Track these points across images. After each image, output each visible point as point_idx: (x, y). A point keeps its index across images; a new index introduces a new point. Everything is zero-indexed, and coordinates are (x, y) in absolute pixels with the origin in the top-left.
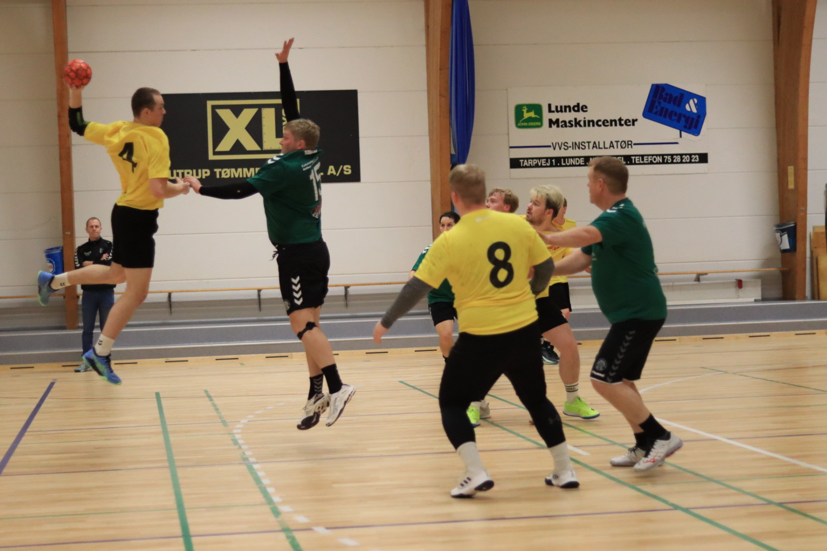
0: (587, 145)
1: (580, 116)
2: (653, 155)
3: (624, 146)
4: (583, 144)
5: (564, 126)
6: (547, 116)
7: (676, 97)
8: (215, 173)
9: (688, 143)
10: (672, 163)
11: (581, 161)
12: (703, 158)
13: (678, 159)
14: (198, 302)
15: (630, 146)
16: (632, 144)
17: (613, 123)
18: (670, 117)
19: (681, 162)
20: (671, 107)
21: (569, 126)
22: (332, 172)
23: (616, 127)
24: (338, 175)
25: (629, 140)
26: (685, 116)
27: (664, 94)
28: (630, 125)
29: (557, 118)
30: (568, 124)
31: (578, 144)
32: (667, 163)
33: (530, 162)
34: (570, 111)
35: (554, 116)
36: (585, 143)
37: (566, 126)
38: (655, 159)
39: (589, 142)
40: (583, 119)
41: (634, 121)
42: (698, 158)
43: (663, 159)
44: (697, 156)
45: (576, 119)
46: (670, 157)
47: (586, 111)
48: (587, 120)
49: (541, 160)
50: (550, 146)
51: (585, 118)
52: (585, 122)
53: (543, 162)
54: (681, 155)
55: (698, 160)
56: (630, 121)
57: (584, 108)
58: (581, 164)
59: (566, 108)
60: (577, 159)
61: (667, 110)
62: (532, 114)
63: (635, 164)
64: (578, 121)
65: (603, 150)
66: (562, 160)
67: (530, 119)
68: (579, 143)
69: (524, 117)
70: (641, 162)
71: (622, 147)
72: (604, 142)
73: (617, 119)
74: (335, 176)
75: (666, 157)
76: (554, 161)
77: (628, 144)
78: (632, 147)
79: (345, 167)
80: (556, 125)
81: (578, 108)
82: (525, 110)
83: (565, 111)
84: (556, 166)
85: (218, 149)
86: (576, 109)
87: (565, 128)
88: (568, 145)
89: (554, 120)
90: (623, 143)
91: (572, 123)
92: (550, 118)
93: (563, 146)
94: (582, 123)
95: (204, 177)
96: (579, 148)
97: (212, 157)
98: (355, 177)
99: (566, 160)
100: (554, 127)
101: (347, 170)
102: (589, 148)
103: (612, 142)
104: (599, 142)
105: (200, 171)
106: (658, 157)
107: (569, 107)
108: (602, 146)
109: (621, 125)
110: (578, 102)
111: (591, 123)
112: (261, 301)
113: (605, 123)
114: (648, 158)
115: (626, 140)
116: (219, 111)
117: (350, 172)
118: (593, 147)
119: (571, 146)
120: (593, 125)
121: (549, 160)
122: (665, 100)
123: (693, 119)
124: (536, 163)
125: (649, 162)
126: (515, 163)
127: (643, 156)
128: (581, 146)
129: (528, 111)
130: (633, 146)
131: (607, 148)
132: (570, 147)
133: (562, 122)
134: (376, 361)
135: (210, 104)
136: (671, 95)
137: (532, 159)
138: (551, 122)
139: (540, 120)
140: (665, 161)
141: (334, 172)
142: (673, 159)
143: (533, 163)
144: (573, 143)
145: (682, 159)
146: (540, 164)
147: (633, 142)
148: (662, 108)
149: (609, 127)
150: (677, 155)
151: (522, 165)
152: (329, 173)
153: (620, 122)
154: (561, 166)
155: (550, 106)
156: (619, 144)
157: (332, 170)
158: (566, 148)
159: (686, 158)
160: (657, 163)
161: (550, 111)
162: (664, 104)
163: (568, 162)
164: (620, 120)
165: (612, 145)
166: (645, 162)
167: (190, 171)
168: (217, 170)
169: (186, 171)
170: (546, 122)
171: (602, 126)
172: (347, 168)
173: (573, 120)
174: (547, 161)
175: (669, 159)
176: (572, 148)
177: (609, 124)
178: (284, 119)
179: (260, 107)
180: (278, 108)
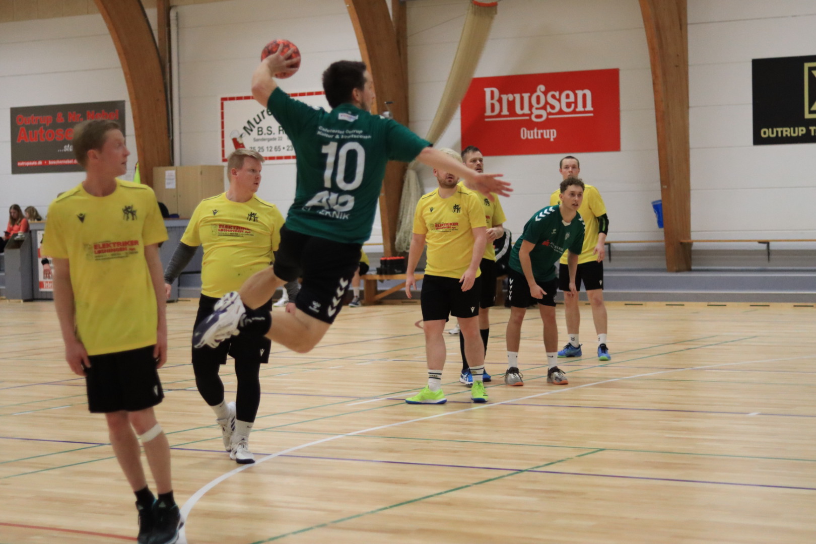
8: (810, 130)
14: (794, 251)
85: (813, 108)
95: (800, 135)
97: (807, 116)
105: (796, 129)
116: (815, 73)
135: (807, 66)
167: (788, 129)
168: (812, 128)
169: (785, 129)
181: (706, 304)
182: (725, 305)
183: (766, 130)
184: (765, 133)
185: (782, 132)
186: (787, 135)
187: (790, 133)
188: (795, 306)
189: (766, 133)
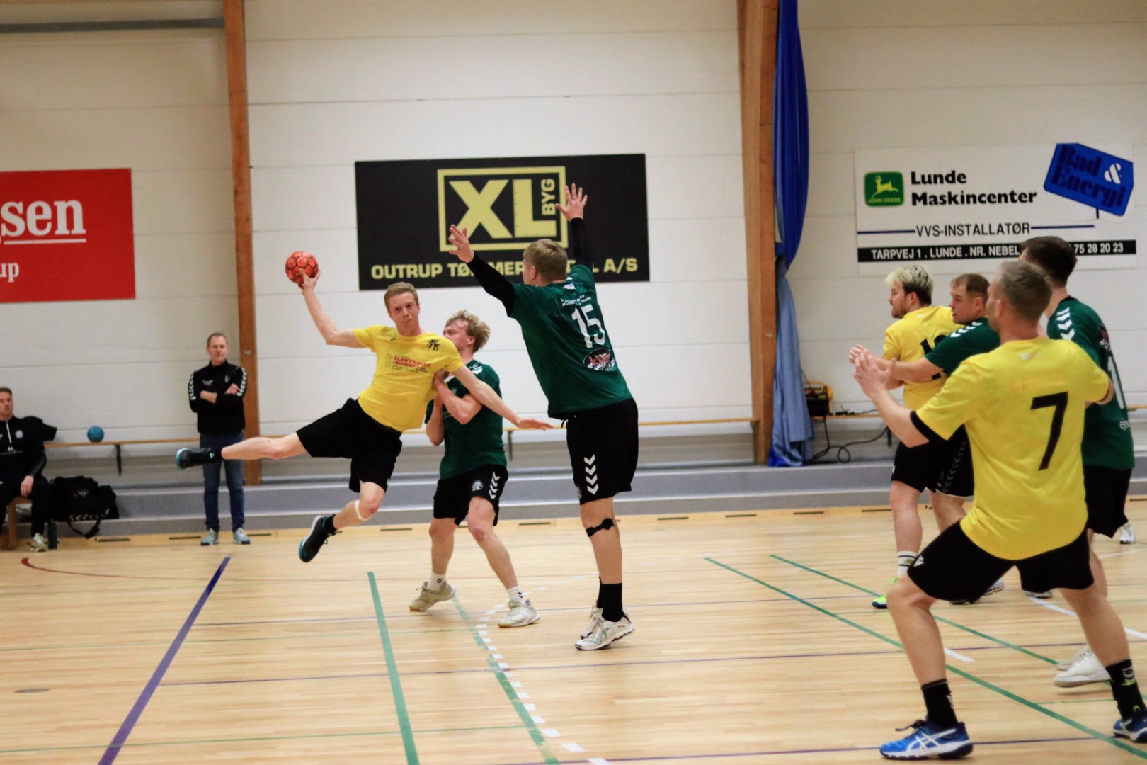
1: (956, 189)
3: (1017, 231)
4: (960, 228)
5: (933, 202)
6: (909, 189)
7: (1091, 163)
8: (449, 269)
9: (1108, 226)
10: (1086, 254)
11: (958, 252)
12: (1130, 247)
13: (1093, 248)
15: (1026, 231)
16: (1029, 228)
17: (1003, 199)
18: (1083, 191)
19: (1099, 253)
20: (1084, 176)
21: (941, 204)
22: (610, 268)
23: (1006, 204)
24: (618, 271)
25: (1025, 222)
26: (1103, 188)
27: (1074, 158)
28: (1026, 201)
29: (924, 191)
30: (939, 200)
31: (953, 227)
33: (887, 254)
34: (942, 182)
35: (920, 189)
36: (962, 226)
37: (936, 203)
39: (968, 226)
40: (960, 194)
41: (1032, 196)
42: (1122, 248)
44: (1121, 245)
45: (950, 194)
46: (1082, 245)
47: (965, 182)
48: (965, 194)
49: (901, 251)
50: (913, 231)
51: (962, 192)
52: (962, 197)
53: (904, 254)
54: (1099, 243)
55: (1121, 250)
56: (1025, 196)
57: (961, 178)
58: (958, 255)
59: (937, 178)
60: (951, 249)
61: (1078, 180)
62: (889, 187)
64: (953, 195)
65: (989, 236)
66: (931, 251)
67: (886, 194)
68: (955, 226)
69: (876, 190)
71: (1014, 232)
72: (990, 226)
73: (1008, 192)
74: (615, 273)
76: (919, 251)
77: (1024, 228)
78: (1028, 232)
79: (628, 261)
80: (922, 202)
81: (953, 178)
82: (879, 181)
84: (923, 258)
86: (950, 179)
87: (934, 207)
88: (940, 230)
89: (919, 194)
90: (1016, 226)
91: (944, 198)
92: (914, 191)
93: (932, 231)
94: (959, 199)
95: (433, 275)
96: (954, 233)
97: (444, 247)
98: (642, 274)
99: (937, 250)
100: (920, 204)
101: (632, 264)
102: (968, 233)
103: (1000, 226)
104: (982, 226)
105: (428, 266)
107: (941, 176)
108: (987, 230)
109: (1013, 201)
110: (953, 169)
111: (971, 199)
112: (513, 447)
113: (991, 198)
115: (1021, 221)
116: (454, 184)
117: (635, 268)
118: (975, 232)
119: (944, 230)
120: (975, 202)
121: (913, 251)
122: (1075, 166)
123: (1115, 192)
124: (895, 254)
126: (865, 255)
128: (957, 231)
129: (883, 182)
130: (1031, 230)
131: (994, 234)
132: (942, 232)
133: (930, 197)
134: (672, 530)
135: (442, 174)
136: (1084, 160)
137: (889, 249)
138: (915, 198)
139: (900, 194)
141: (613, 268)
142: (1086, 248)
143: (890, 254)
144: (946, 227)
145: (1099, 248)
146: (899, 256)
147: (1031, 225)
148: (1072, 178)
149: (997, 204)
150: (1092, 243)
151: (874, 257)
152: (606, 269)
153: (1011, 197)
154: (929, 258)
155: (913, 175)
156: (1011, 227)
157: (610, 265)
158: (936, 233)
159: (1105, 248)
161: (914, 182)
162: (1074, 172)
163: (939, 253)
164: (1012, 194)
165: (1000, 229)
167: (414, 267)
168: (452, 266)
169: (409, 267)
170: (908, 198)
171: (987, 202)
172: (632, 262)
173: (947, 195)
174: (910, 252)
175: (1081, 248)
176: (944, 234)
177: (997, 200)
178: (544, 194)
179: (511, 178)
180: (536, 180)
183: (380, 267)
184: (378, 272)
185: (405, 271)
186: (412, 276)
187: (418, 272)
189: (380, 271)
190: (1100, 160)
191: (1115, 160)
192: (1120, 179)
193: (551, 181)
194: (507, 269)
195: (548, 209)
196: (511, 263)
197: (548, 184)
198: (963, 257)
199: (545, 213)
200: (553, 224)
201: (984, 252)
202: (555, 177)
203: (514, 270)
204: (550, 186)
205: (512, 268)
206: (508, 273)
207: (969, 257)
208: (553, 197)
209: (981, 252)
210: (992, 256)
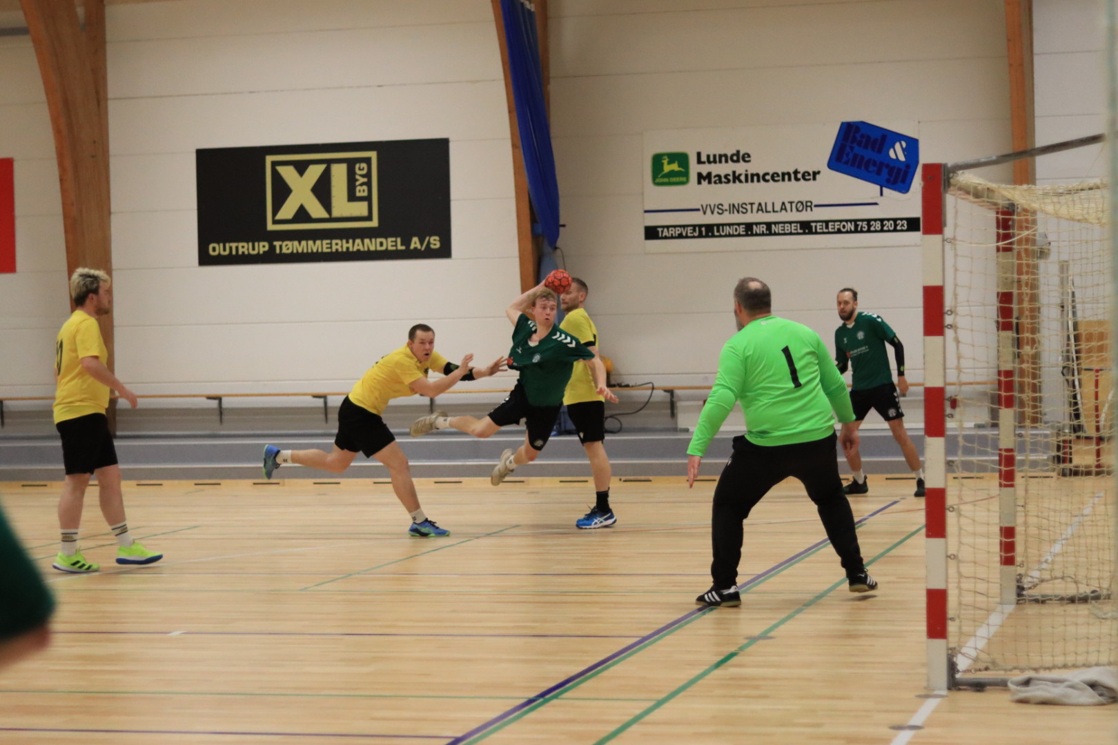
0: (749, 207)
1: (740, 168)
2: (841, 221)
3: (800, 209)
4: (744, 206)
5: (718, 182)
6: (694, 168)
7: (876, 140)
8: (275, 246)
9: (892, 203)
10: (869, 231)
11: (741, 230)
12: (913, 225)
13: (877, 225)
14: (255, 409)
15: (809, 209)
16: (813, 206)
17: (786, 177)
18: (867, 168)
19: (882, 231)
20: (868, 154)
21: (725, 183)
22: (416, 246)
23: (790, 183)
24: (423, 249)
25: (808, 199)
26: (887, 166)
27: (858, 136)
28: (809, 180)
29: (709, 171)
30: (723, 180)
31: (736, 206)
32: (862, 231)
33: (672, 231)
34: (726, 161)
35: (705, 169)
36: (746, 204)
37: (721, 182)
38: (844, 227)
39: (752, 204)
40: (744, 173)
41: (815, 174)
42: (905, 225)
43: (856, 226)
44: (905, 222)
45: (734, 173)
46: (866, 223)
47: (749, 161)
48: (749, 173)
49: (686, 229)
50: (698, 210)
51: (746, 171)
52: (746, 176)
53: (689, 231)
54: (882, 220)
55: (905, 228)
56: (809, 174)
57: (746, 158)
58: (741, 233)
59: (722, 158)
60: (735, 227)
61: (862, 158)
62: (675, 167)
63: (816, 233)
64: (737, 174)
65: (772, 213)
66: (715, 228)
67: (672, 174)
68: (738, 204)
69: (662, 170)
70: (825, 230)
71: (798, 210)
72: (773, 204)
73: (791, 171)
74: (420, 250)
75: (860, 223)
76: (703, 229)
77: (807, 206)
78: (811, 210)
79: (432, 239)
80: (707, 181)
81: (738, 157)
82: (665, 162)
83: (720, 162)
84: (707, 236)
85: (279, 216)
86: (735, 158)
87: (719, 185)
88: (724, 208)
89: (704, 174)
90: (799, 204)
91: (729, 177)
92: (699, 171)
93: (716, 210)
94: (743, 178)
95: (261, 252)
96: (738, 212)
97: (271, 227)
98: (444, 252)
99: (721, 228)
100: (705, 183)
101: (435, 242)
102: (752, 212)
103: (783, 203)
104: (766, 204)
105: (256, 244)
106: (849, 223)
107: (726, 156)
108: (770, 208)
109: (797, 179)
110: (738, 149)
111: (755, 178)
112: (329, 410)
113: (774, 177)
114: (834, 225)
115: (804, 199)
116: (280, 169)
117: (438, 245)
118: (758, 210)
119: (728, 208)
120: (758, 181)
121: (697, 229)
122: (859, 144)
123: (899, 170)
124: (680, 232)
125: (836, 230)
126: (652, 233)
127: (827, 222)
128: (741, 209)
129: (669, 163)
130: (814, 208)
131: (777, 212)
132: (726, 210)
133: (715, 176)
135: (269, 159)
136: (868, 138)
137: (675, 227)
138: (700, 177)
139: (686, 174)
140: (859, 229)
141: (418, 246)
142: (869, 226)
143: (675, 232)
144: (730, 205)
145: (882, 226)
146: (684, 234)
147: (814, 203)
148: (856, 156)
149: (781, 183)
150: (875, 220)
151: (660, 235)
152: (412, 247)
153: (795, 176)
154: (713, 236)
155: (699, 154)
156: (794, 205)
157: (415, 243)
158: (720, 211)
159: (889, 225)
160: (847, 232)
161: (699, 162)
162: (858, 150)
163: (723, 231)
164: (796, 172)
166: (830, 230)
167: (245, 244)
168: (277, 244)
169: (240, 245)
170: (693, 177)
171: (771, 181)
172: (435, 240)
173: (731, 174)
174: (694, 230)
175: (864, 225)
176: (728, 212)
177: (780, 178)
178: (357, 177)
179: (329, 162)
180: (351, 163)
181: (134, 483)
182: (161, 485)
183: (216, 245)
184: (214, 249)
185: (237, 248)
186: (243, 253)
187: (248, 249)
188: (254, 484)
189: (216, 249)
190: (886, 138)
191: (899, 137)
192: (905, 156)
193: (364, 165)
194: (325, 246)
195: (361, 191)
196: (329, 241)
197: (361, 168)
198: (747, 235)
199: (358, 194)
200: (365, 205)
201: (767, 229)
202: (368, 161)
203: (331, 248)
204: (363, 169)
205: (329, 246)
206: (325, 250)
207: (752, 235)
208: (365, 180)
209: (764, 229)
210: (775, 234)
